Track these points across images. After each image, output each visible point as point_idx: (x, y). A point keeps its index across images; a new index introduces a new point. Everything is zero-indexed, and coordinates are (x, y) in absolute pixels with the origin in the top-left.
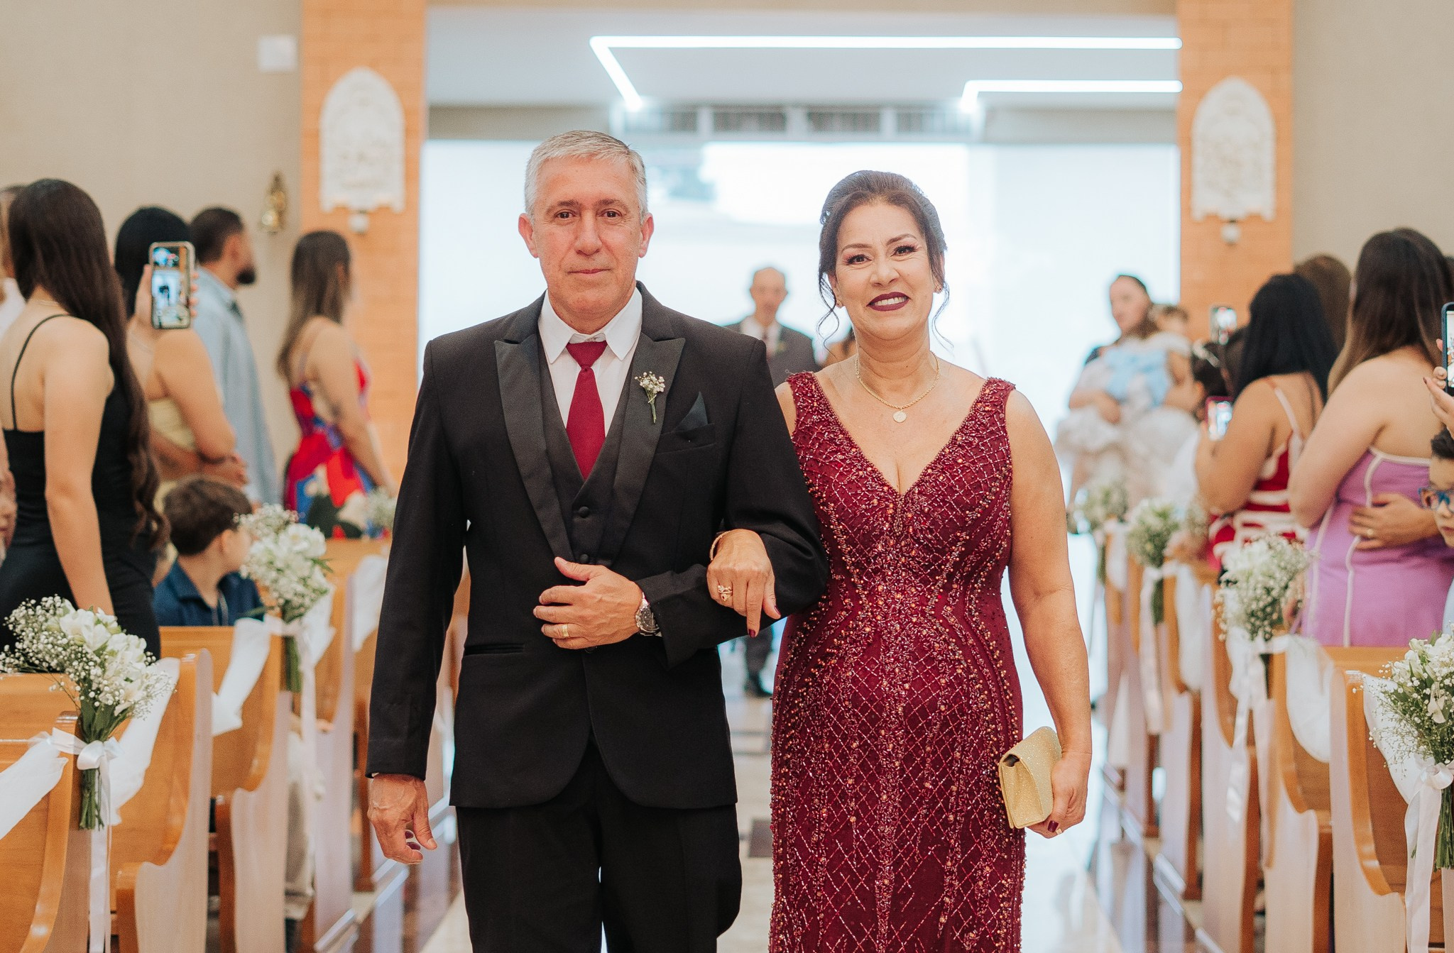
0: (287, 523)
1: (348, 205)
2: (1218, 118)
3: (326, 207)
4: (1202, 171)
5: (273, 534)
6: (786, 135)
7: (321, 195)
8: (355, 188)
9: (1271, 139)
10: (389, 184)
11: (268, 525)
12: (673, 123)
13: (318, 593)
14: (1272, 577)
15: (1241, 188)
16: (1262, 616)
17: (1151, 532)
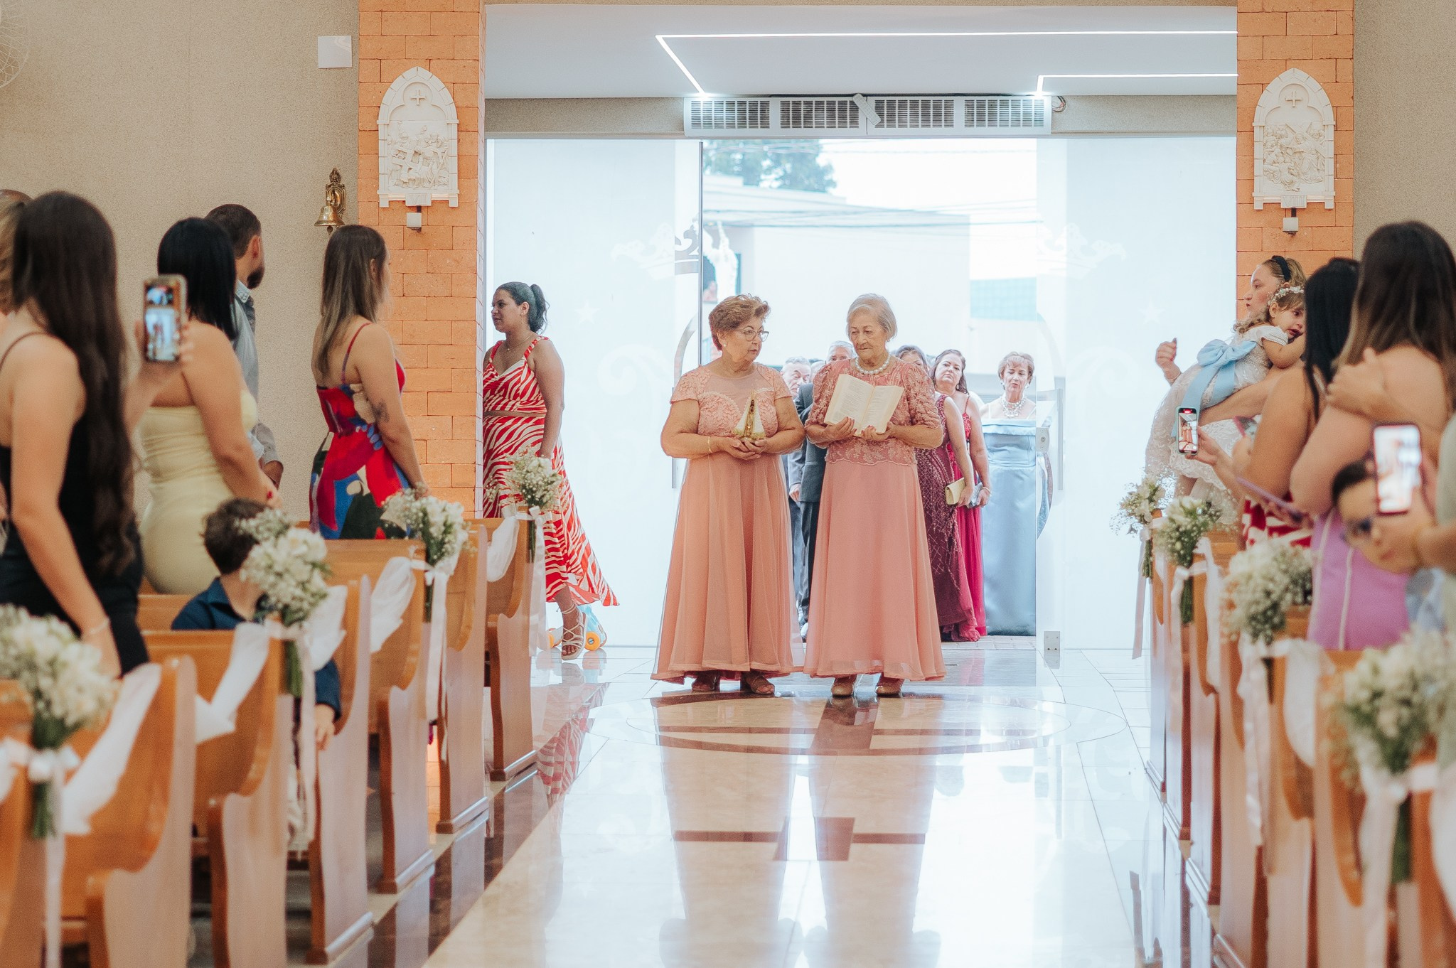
0: (287, 527)
1: (404, 201)
2: (1279, 107)
3: (383, 204)
4: (1264, 161)
5: (273, 538)
6: (857, 127)
7: (378, 192)
8: (411, 184)
9: (1332, 129)
10: (444, 180)
11: (269, 530)
12: (742, 114)
13: (317, 597)
14: (1272, 580)
15: (1303, 177)
16: (1263, 620)
17: (1181, 530)
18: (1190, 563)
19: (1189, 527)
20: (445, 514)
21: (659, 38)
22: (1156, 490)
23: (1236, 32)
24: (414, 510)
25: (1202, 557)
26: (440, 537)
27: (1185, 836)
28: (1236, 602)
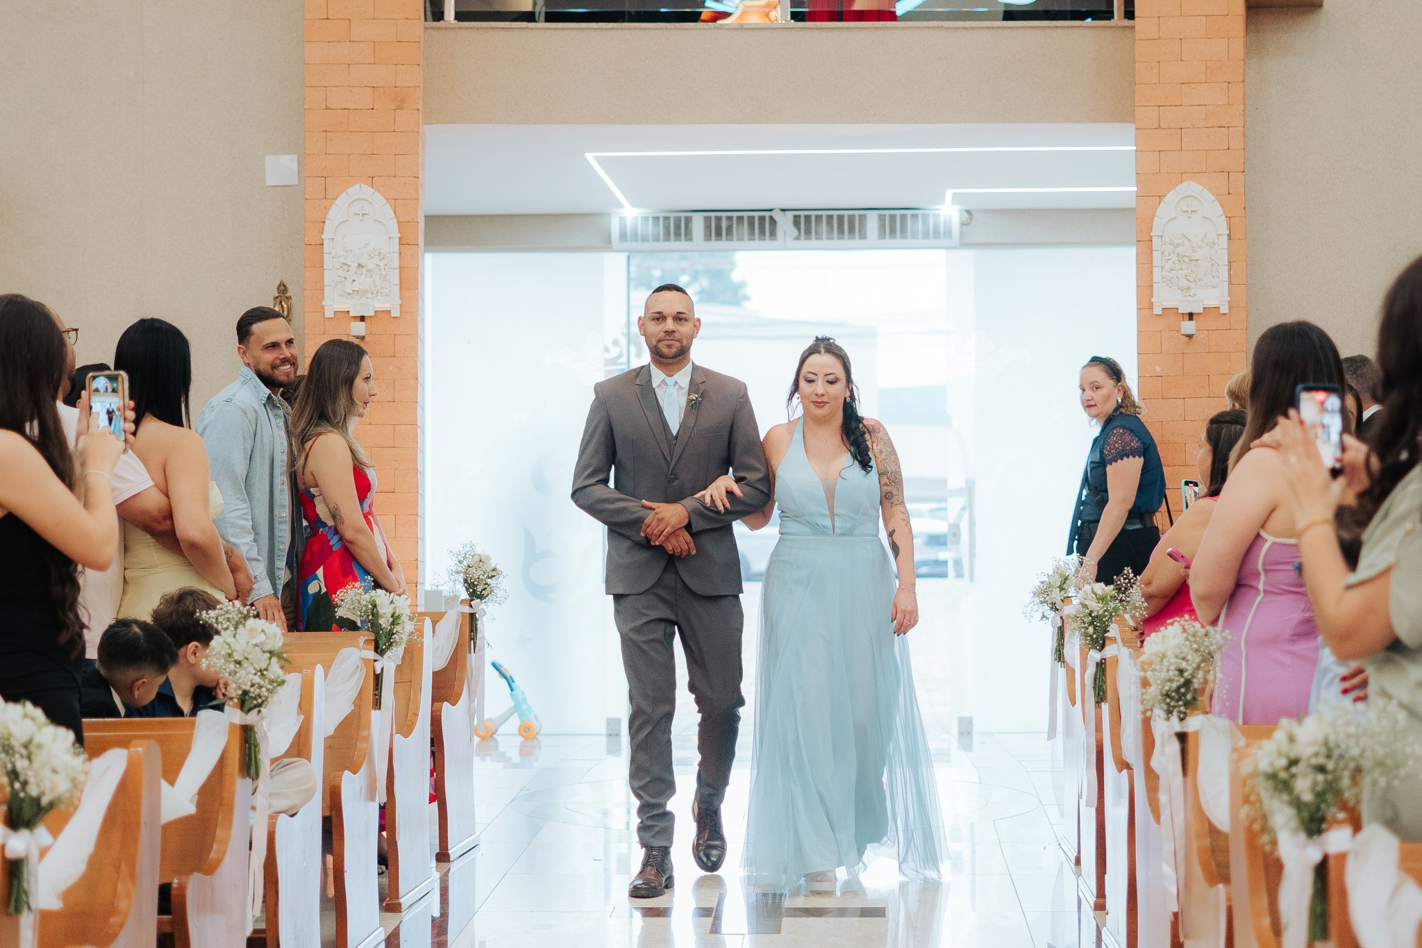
0: (246, 617)
1: (348, 312)
2: (1176, 218)
3: (329, 314)
4: (1162, 268)
5: (232, 628)
6: (776, 240)
7: (324, 303)
8: (355, 295)
9: (1226, 237)
10: (386, 291)
11: (228, 620)
12: (667, 228)
13: (275, 684)
14: (1184, 659)
15: (1199, 283)
16: (1177, 697)
17: (1093, 615)
18: (1103, 646)
19: (1101, 612)
20: (393, 606)
21: (590, 156)
22: (1066, 579)
23: (1135, 148)
24: (364, 603)
25: (1114, 640)
26: (389, 627)
27: (1100, 906)
28: (1152, 681)
